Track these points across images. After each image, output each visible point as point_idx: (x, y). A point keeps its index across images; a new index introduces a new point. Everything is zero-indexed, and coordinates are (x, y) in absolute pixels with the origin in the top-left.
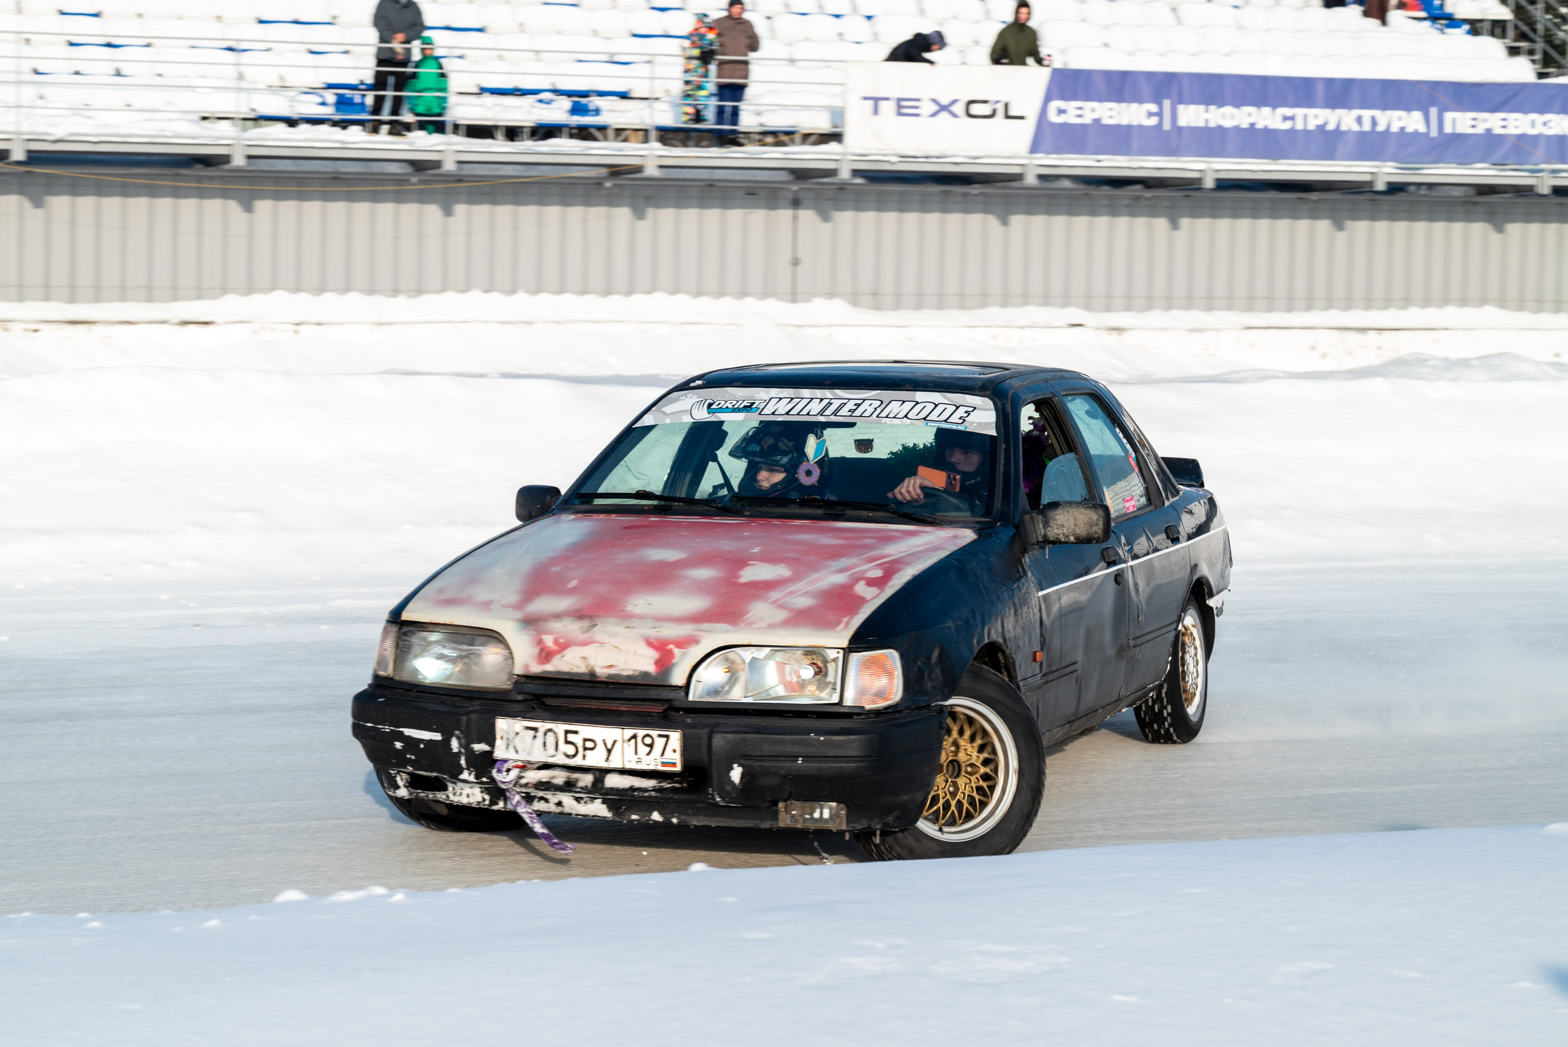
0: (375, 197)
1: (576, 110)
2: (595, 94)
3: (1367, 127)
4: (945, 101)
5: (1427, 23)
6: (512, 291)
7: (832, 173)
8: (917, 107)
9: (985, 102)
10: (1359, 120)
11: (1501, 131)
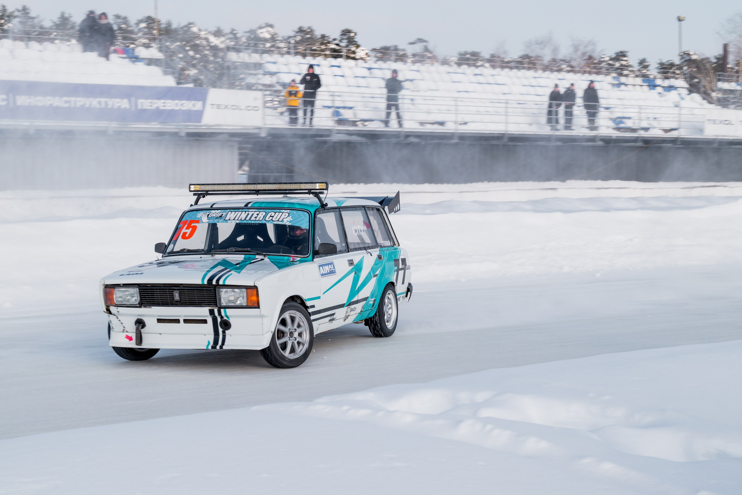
3: (103, 106)
5: (127, 60)
10: (99, 103)
11: (163, 108)
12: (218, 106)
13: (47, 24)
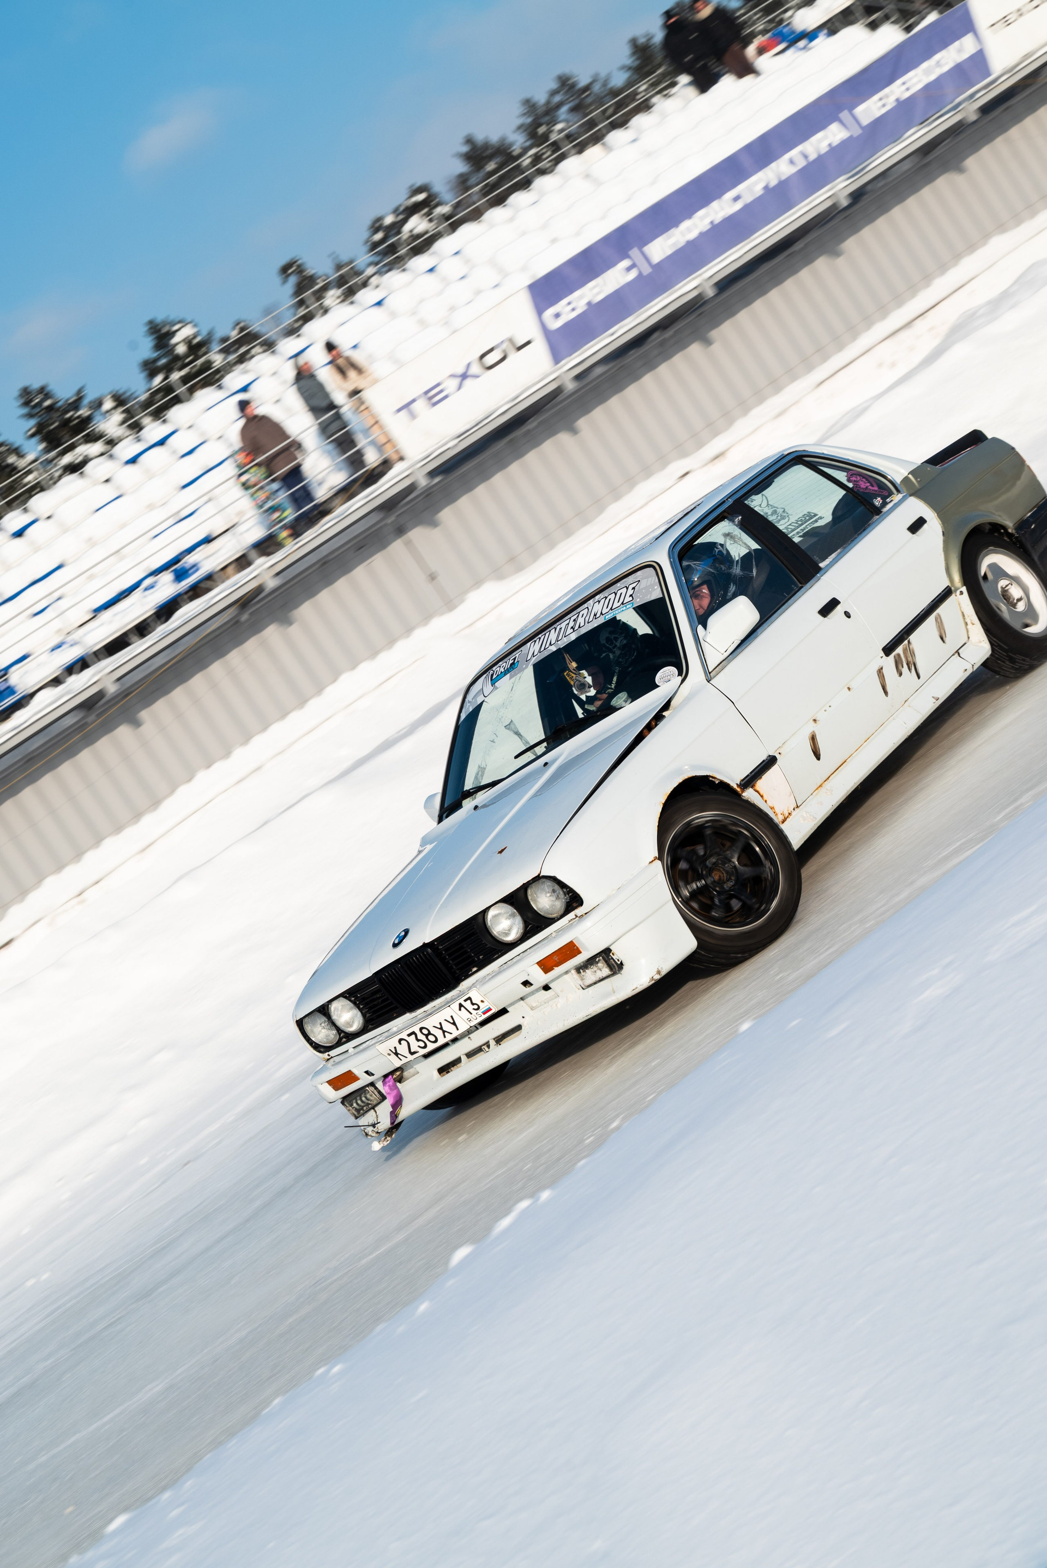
0: (71, 753)
1: (180, 576)
2: (186, 553)
3: (801, 163)
4: (460, 370)
5: (791, 51)
6: (227, 754)
7: (412, 488)
8: (441, 391)
9: (491, 350)
10: (792, 162)
11: (907, 95)
12: (1006, 21)
13: (619, 79)
